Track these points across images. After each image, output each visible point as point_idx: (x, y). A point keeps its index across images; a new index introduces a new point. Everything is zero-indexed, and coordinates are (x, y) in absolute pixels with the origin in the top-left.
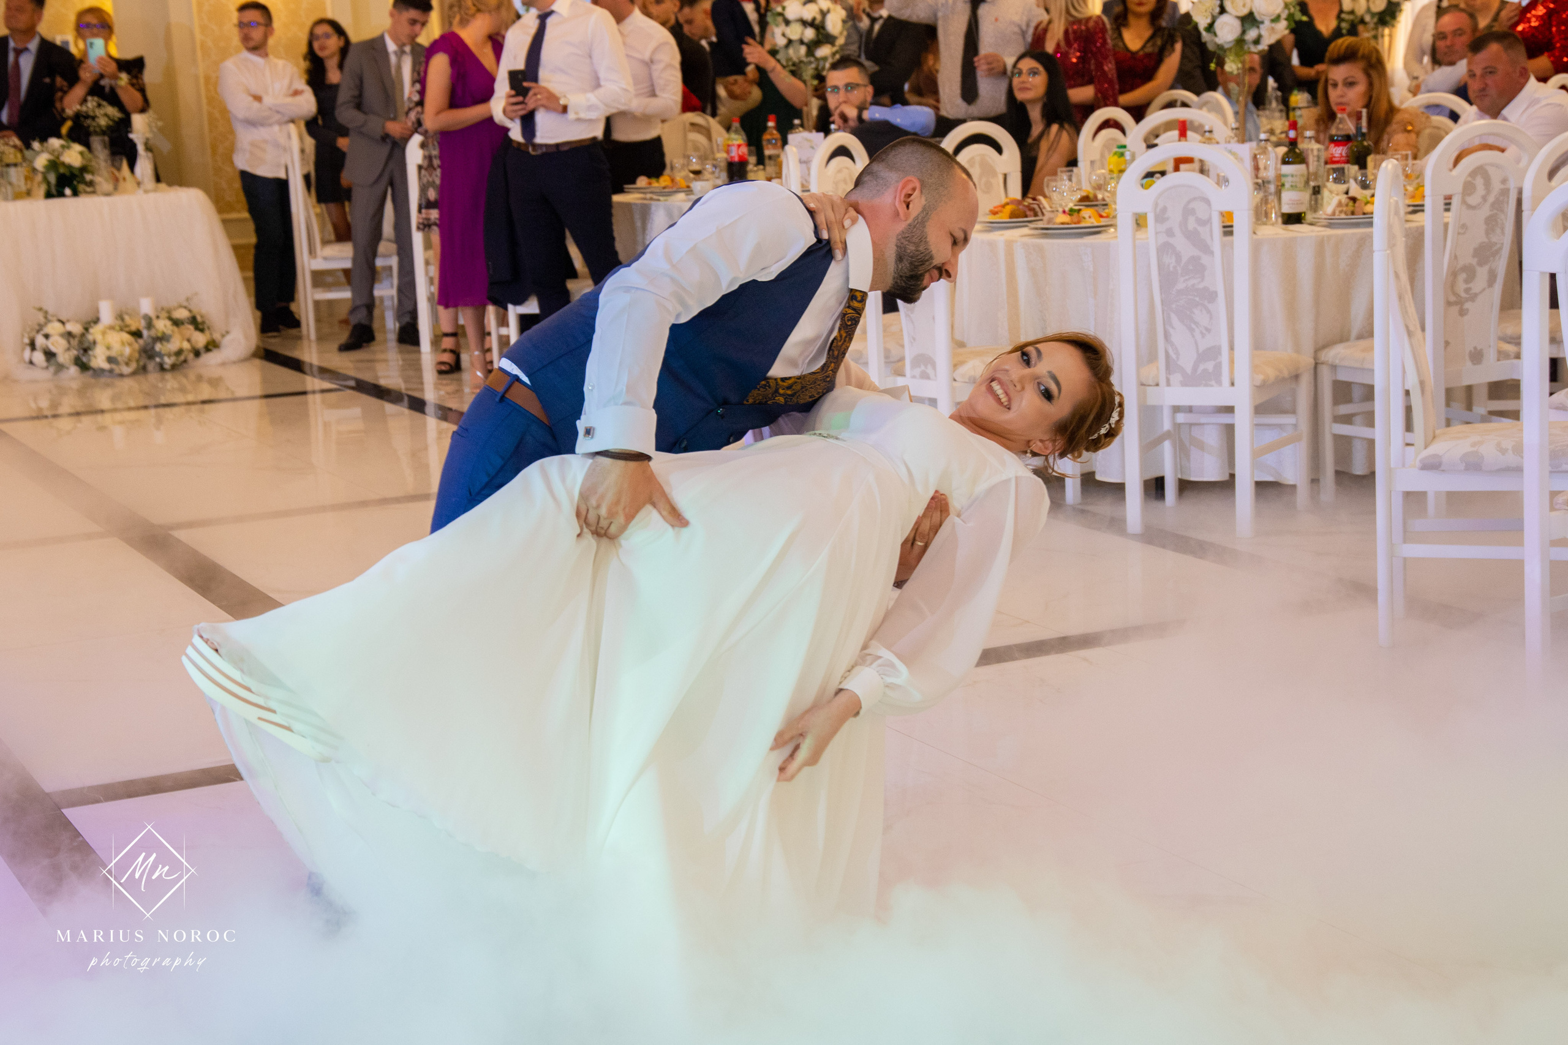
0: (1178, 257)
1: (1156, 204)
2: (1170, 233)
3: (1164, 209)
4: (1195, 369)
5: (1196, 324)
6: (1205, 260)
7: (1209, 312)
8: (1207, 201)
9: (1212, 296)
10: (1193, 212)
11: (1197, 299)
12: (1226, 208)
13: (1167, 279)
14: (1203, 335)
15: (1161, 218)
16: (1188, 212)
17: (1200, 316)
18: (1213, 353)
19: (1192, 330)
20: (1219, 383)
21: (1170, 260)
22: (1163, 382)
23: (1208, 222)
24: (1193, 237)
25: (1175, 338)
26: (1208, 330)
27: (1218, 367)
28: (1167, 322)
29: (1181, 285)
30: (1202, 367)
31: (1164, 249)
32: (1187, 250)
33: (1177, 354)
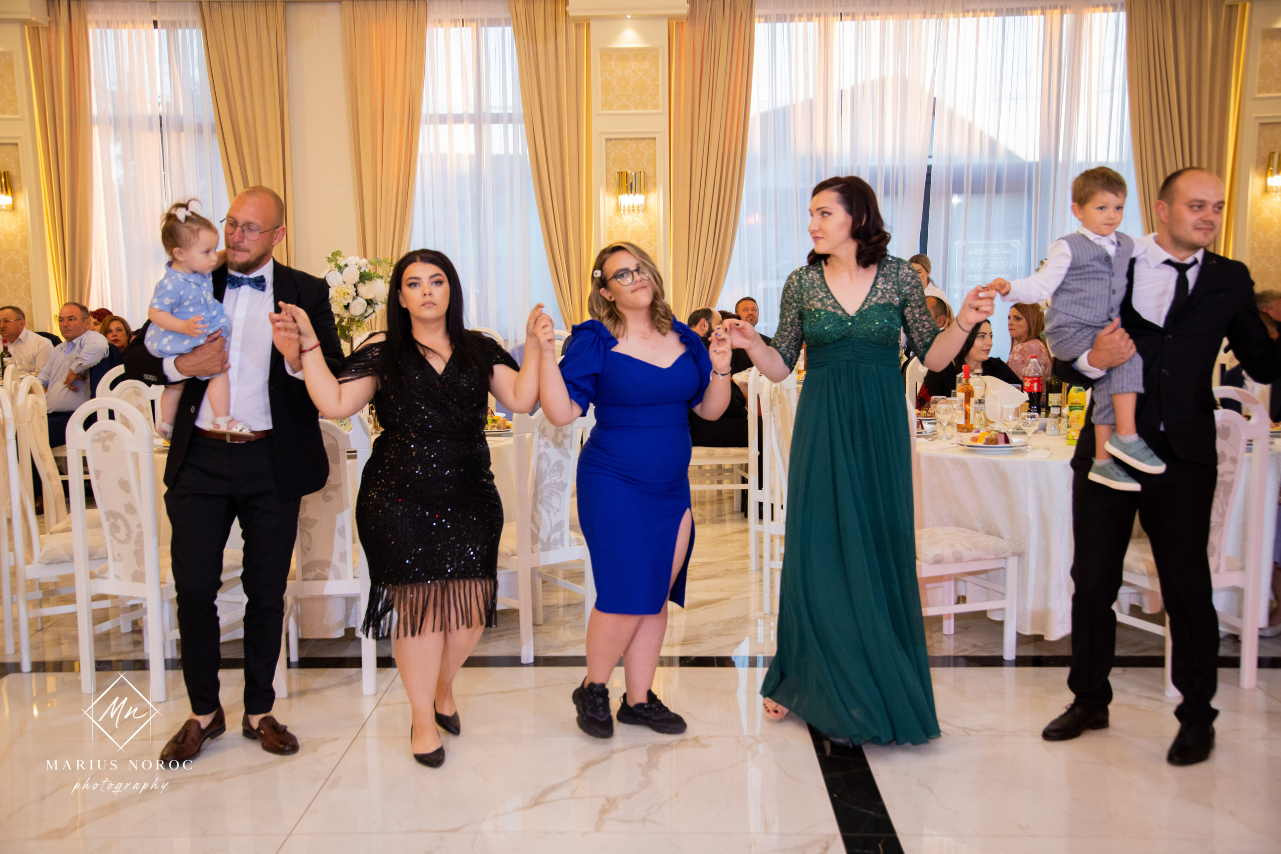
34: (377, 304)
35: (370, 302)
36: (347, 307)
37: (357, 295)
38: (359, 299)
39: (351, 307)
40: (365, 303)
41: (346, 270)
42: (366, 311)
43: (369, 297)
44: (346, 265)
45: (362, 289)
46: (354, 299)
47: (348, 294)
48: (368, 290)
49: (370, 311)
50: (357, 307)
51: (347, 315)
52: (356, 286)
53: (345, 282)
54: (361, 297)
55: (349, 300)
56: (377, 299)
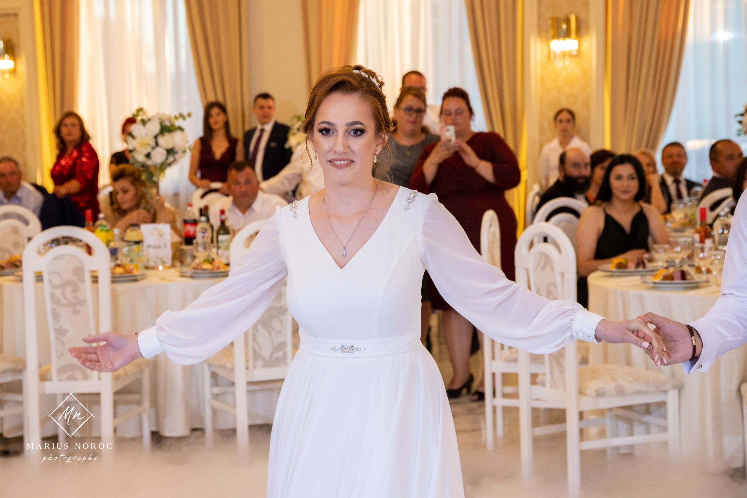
4: (271, 356)
5: (273, 329)
7: (281, 320)
11: (275, 314)
14: (277, 335)
17: (276, 324)
18: (281, 346)
19: (270, 333)
25: (259, 339)
26: (280, 332)
30: (275, 355)
33: (260, 347)
34: (177, 153)
36: (148, 156)
37: (157, 144)
38: (158, 149)
39: (153, 154)
40: (165, 153)
41: (149, 125)
42: (167, 159)
43: (169, 146)
44: (150, 121)
45: (161, 140)
46: (153, 148)
47: (148, 144)
48: (166, 141)
49: (171, 159)
50: (158, 156)
51: (149, 163)
52: (156, 137)
53: (146, 134)
54: (161, 147)
55: (149, 150)
56: (177, 149)
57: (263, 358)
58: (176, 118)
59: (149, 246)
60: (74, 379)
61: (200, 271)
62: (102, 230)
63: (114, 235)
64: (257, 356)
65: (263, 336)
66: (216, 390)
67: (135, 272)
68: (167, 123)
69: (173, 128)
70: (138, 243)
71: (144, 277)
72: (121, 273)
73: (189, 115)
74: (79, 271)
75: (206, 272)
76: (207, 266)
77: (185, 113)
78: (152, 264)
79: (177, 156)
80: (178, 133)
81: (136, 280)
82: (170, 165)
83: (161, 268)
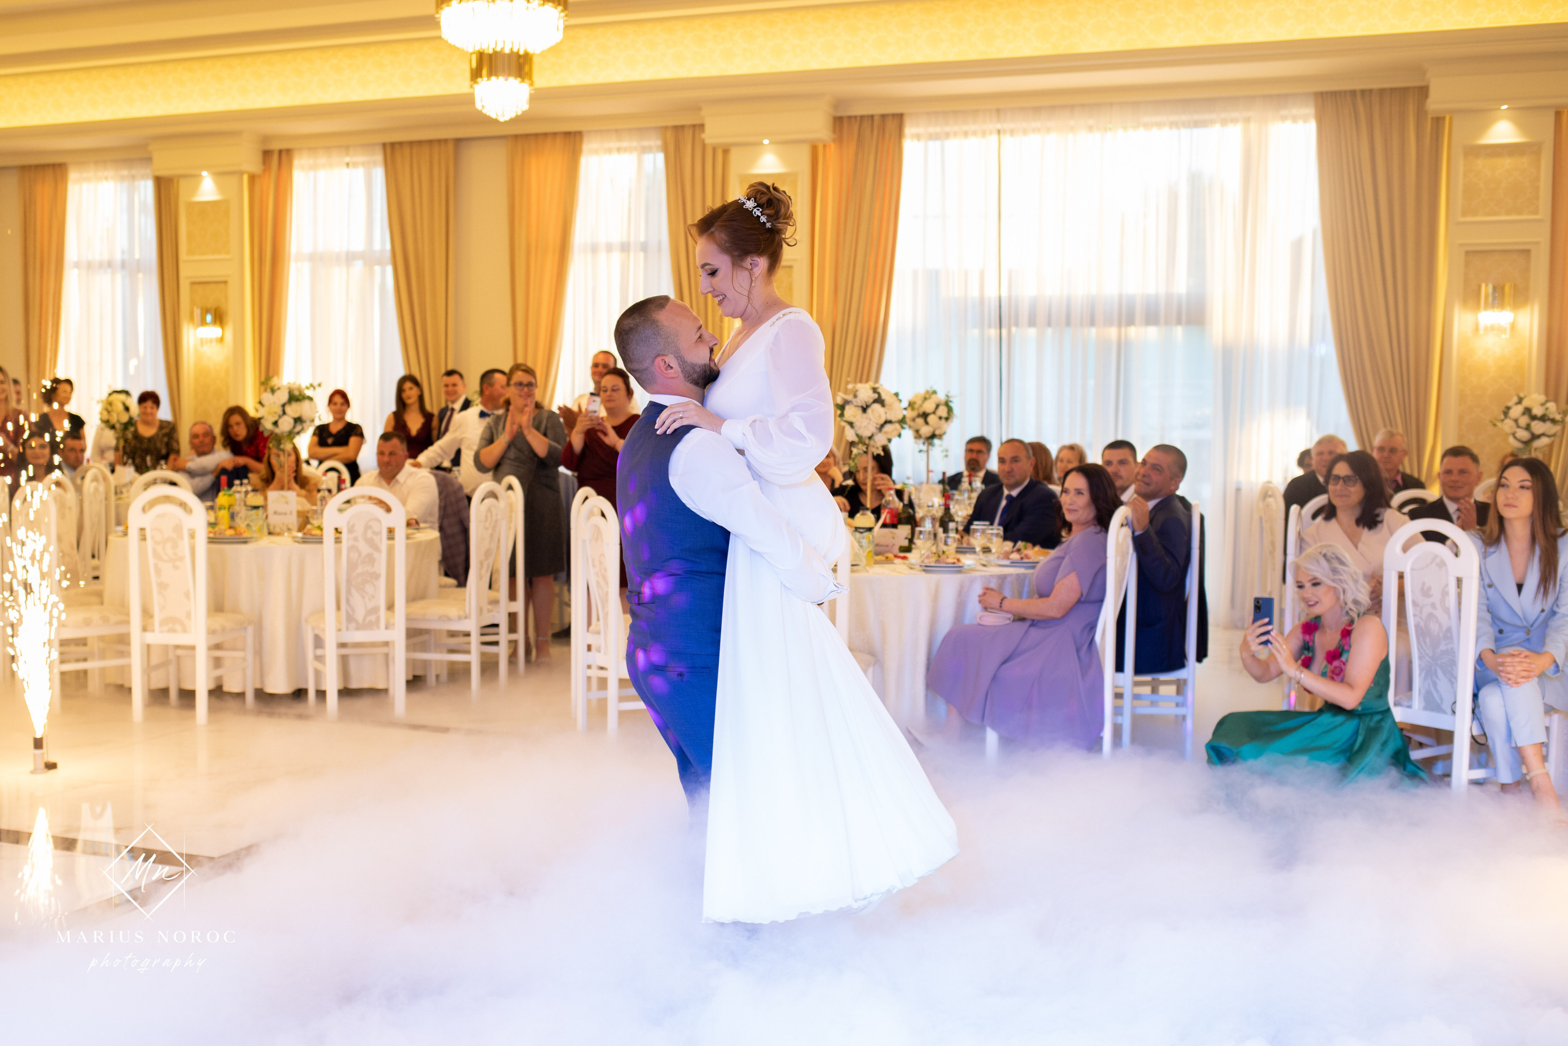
0: (360, 553)
1: (349, 523)
2: (356, 539)
3: (353, 526)
4: (364, 619)
6: (376, 555)
8: (379, 521)
9: (377, 576)
10: (371, 527)
12: (391, 525)
13: (352, 566)
15: (351, 530)
16: (367, 527)
17: (369, 588)
18: (375, 610)
19: (363, 597)
20: (378, 628)
21: (354, 556)
22: (344, 628)
23: (379, 533)
24: (371, 543)
26: (373, 597)
27: (378, 619)
28: (349, 592)
29: (359, 570)
30: (368, 619)
31: (351, 549)
32: (365, 549)
33: (353, 611)
34: (305, 422)
35: (298, 420)
36: (276, 423)
37: (284, 413)
38: (285, 418)
39: (280, 423)
40: (292, 421)
41: (278, 393)
42: (294, 427)
43: (296, 416)
44: (279, 389)
45: (288, 409)
46: (280, 417)
47: (275, 413)
48: (293, 410)
49: (298, 428)
50: (286, 424)
51: (277, 431)
52: (283, 406)
53: (274, 403)
54: (289, 416)
55: (276, 418)
56: (304, 417)
57: (356, 621)
58: (307, 388)
59: (275, 513)
60: (172, 631)
61: (309, 537)
62: (225, 495)
63: (236, 500)
64: (350, 618)
65: (357, 599)
66: (319, 652)
67: (245, 535)
68: (296, 393)
69: (301, 397)
70: (256, 508)
71: (257, 540)
72: (231, 535)
73: (320, 385)
74: (178, 529)
75: (314, 537)
76: (317, 532)
77: (315, 384)
78: (277, 530)
79: (305, 425)
80: (306, 403)
81: (245, 542)
82: (298, 433)
83: (286, 534)
